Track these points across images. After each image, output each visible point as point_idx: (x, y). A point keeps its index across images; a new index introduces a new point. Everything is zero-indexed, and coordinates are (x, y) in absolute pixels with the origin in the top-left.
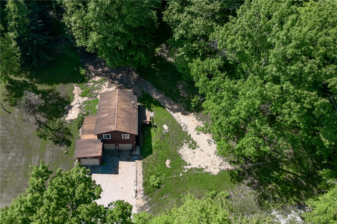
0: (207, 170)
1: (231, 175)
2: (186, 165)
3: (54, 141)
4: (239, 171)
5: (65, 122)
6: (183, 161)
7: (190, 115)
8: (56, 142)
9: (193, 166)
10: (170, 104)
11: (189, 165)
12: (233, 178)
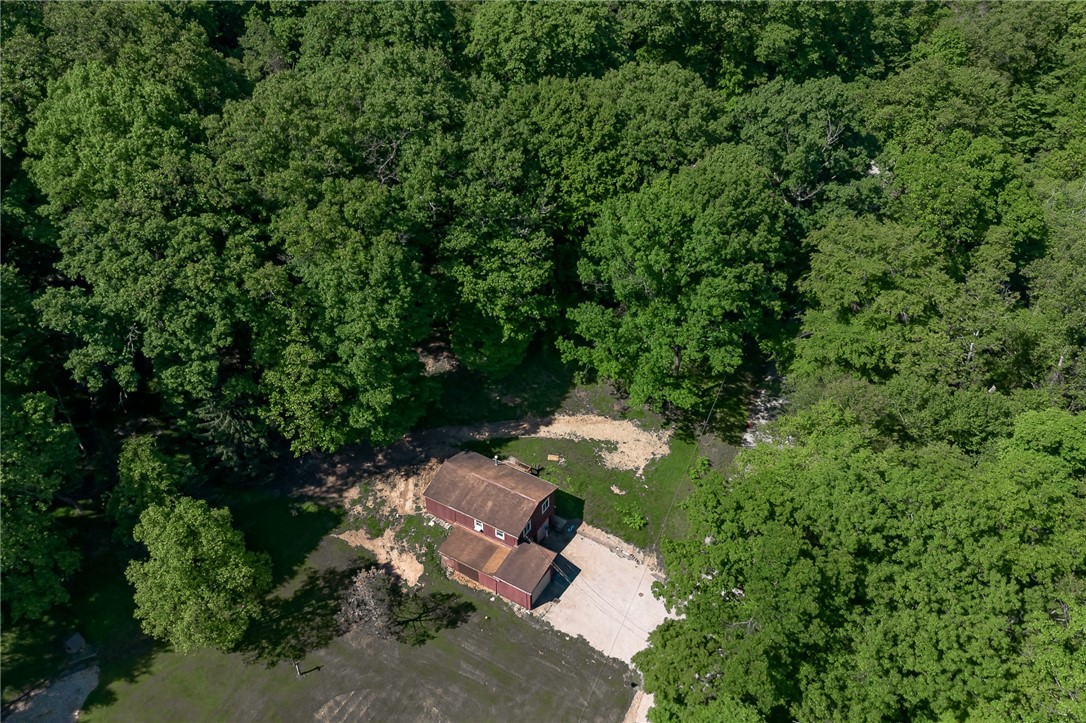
0: (659, 456)
1: (681, 439)
2: (636, 472)
3: (447, 626)
4: (681, 428)
5: (418, 590)
6: (627, 471)
7: (555, 419)
8: (452, 624)
9: (643, 467)
10: (516, 428)
11: (638, 469)
12: (685, 440)
